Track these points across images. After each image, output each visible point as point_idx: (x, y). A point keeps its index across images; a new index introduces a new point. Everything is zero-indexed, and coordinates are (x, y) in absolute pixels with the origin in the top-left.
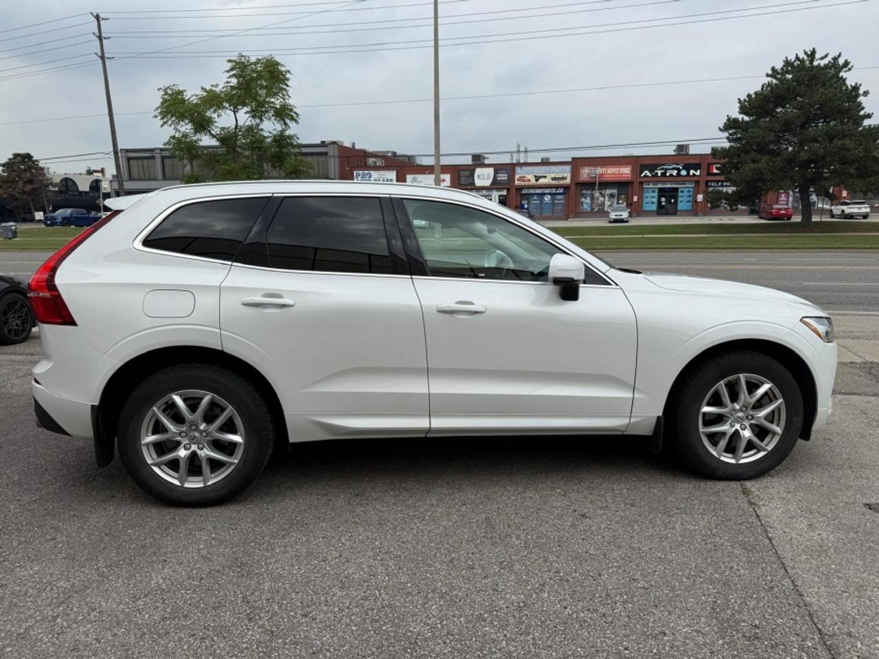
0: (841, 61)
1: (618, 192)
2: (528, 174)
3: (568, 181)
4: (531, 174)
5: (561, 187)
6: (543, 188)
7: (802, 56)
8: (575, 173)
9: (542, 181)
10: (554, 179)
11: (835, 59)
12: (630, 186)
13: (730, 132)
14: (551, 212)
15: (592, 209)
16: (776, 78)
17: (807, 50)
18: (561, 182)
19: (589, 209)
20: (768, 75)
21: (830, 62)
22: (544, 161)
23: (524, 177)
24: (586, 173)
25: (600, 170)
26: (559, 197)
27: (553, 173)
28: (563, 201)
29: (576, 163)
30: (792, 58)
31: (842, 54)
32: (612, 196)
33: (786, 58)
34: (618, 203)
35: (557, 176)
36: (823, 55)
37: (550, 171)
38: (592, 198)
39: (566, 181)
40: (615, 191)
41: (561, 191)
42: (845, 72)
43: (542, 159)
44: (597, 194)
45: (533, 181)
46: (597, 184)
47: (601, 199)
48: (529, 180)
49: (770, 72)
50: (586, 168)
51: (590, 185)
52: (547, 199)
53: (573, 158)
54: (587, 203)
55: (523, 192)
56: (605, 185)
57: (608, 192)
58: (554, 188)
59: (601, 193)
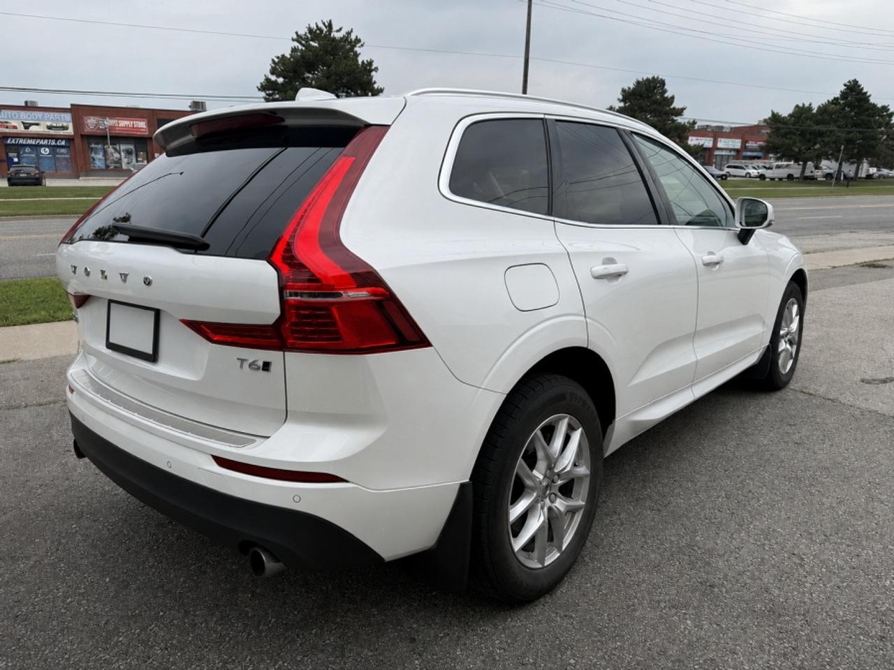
0: (353, 37)
1: (135, 147)
2: (12, 119)
3: (70, 131)
4: (18, 119)
5: (62, 139)
6: (37, 138)
7: (321, 25)
8: (77, 123)
9: (33, 129)
10: (50, 128)
11: (349, 33)
12: (148, 143)
13: (268, 92)
14: (54, 168)
15: (107, 167)
16: (301, 43)
17: (325, 21)
18: (62, 132)
19: (103, 166)
20: (293, 40)
21: (344, 36)
22: (29, 105)
23: (7, 122)
24: (91, 123)
25: (109, 122)
26: (63, 150)
27: (48, 120)
28: (67, 156)
29: (78, 112)
30: (313, 26)
31: (354, 30)
32: (129, 153)
33: (309, 25)
34: (137, 161)
35: (55, 125)
36: (338, 28)
37: (43, 117)
38: (105, 153)
39: (67, 131)
40: (131, 147)
41: (63, 143)
42: (360, 47)
43: (26, 102)
44: (110, 150)
45: (21, 129)
46: (109, 137)
47: (117, 155)
48: (15, 127)
49: (295, 37)
50: (92, 118)
51: (101, 138)
52: (45, 152)
53: (72, 105)
54: (100, 159)
55: (9, 142)
56: (117, 139)
57: (123, 147)
58: (52, 139)
59: (115, 149)
